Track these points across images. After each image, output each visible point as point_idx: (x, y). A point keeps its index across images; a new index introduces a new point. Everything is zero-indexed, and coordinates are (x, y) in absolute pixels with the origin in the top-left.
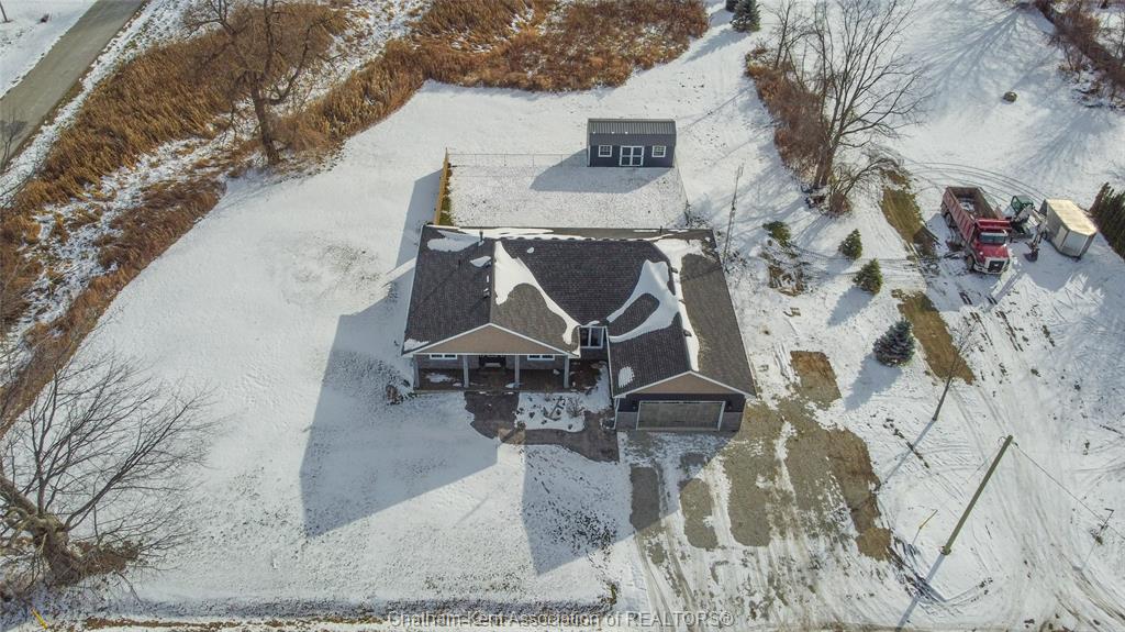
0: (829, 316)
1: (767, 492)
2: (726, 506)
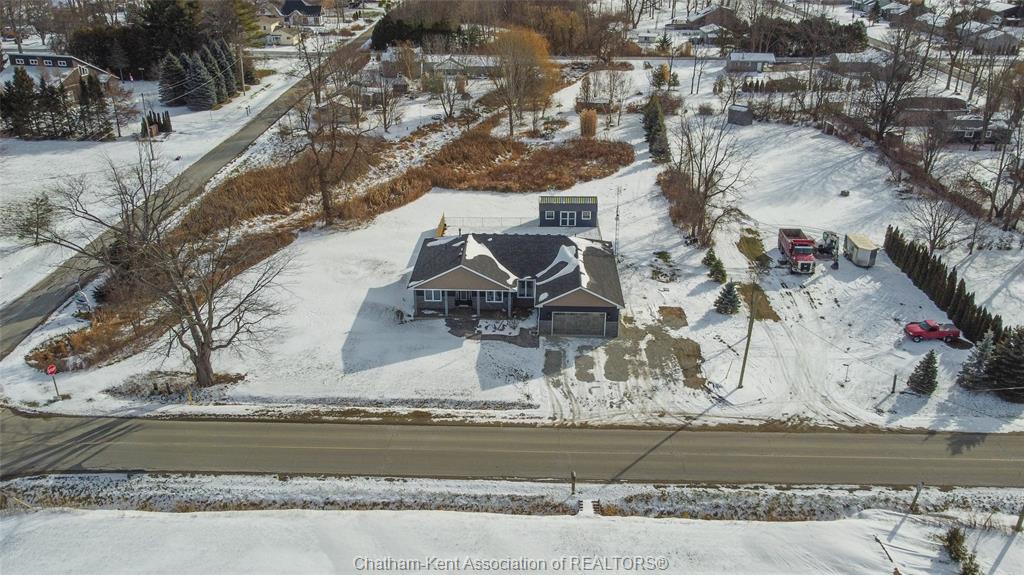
0: (688, 292)
1: (630, 361)
2: (603, 366)
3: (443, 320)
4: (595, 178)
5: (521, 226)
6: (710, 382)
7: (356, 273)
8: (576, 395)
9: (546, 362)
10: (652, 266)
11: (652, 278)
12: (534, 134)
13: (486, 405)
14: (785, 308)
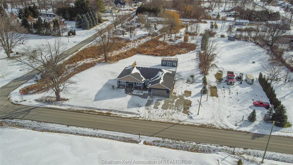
0: (195, 87)
1: (170, 105)
2: (162, 105)
3: (124, 89)
4: (183, 53)
5: (156, 66)
6: (190, 112)
7: (107, 75)
8: (151, 112)
9: (147, 103)
10: (188, 79)
11: (186, 83)
12: (170, 40)
13: (127, 113)
14: (221, 94)
